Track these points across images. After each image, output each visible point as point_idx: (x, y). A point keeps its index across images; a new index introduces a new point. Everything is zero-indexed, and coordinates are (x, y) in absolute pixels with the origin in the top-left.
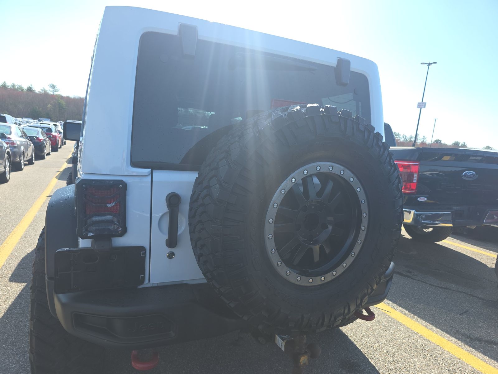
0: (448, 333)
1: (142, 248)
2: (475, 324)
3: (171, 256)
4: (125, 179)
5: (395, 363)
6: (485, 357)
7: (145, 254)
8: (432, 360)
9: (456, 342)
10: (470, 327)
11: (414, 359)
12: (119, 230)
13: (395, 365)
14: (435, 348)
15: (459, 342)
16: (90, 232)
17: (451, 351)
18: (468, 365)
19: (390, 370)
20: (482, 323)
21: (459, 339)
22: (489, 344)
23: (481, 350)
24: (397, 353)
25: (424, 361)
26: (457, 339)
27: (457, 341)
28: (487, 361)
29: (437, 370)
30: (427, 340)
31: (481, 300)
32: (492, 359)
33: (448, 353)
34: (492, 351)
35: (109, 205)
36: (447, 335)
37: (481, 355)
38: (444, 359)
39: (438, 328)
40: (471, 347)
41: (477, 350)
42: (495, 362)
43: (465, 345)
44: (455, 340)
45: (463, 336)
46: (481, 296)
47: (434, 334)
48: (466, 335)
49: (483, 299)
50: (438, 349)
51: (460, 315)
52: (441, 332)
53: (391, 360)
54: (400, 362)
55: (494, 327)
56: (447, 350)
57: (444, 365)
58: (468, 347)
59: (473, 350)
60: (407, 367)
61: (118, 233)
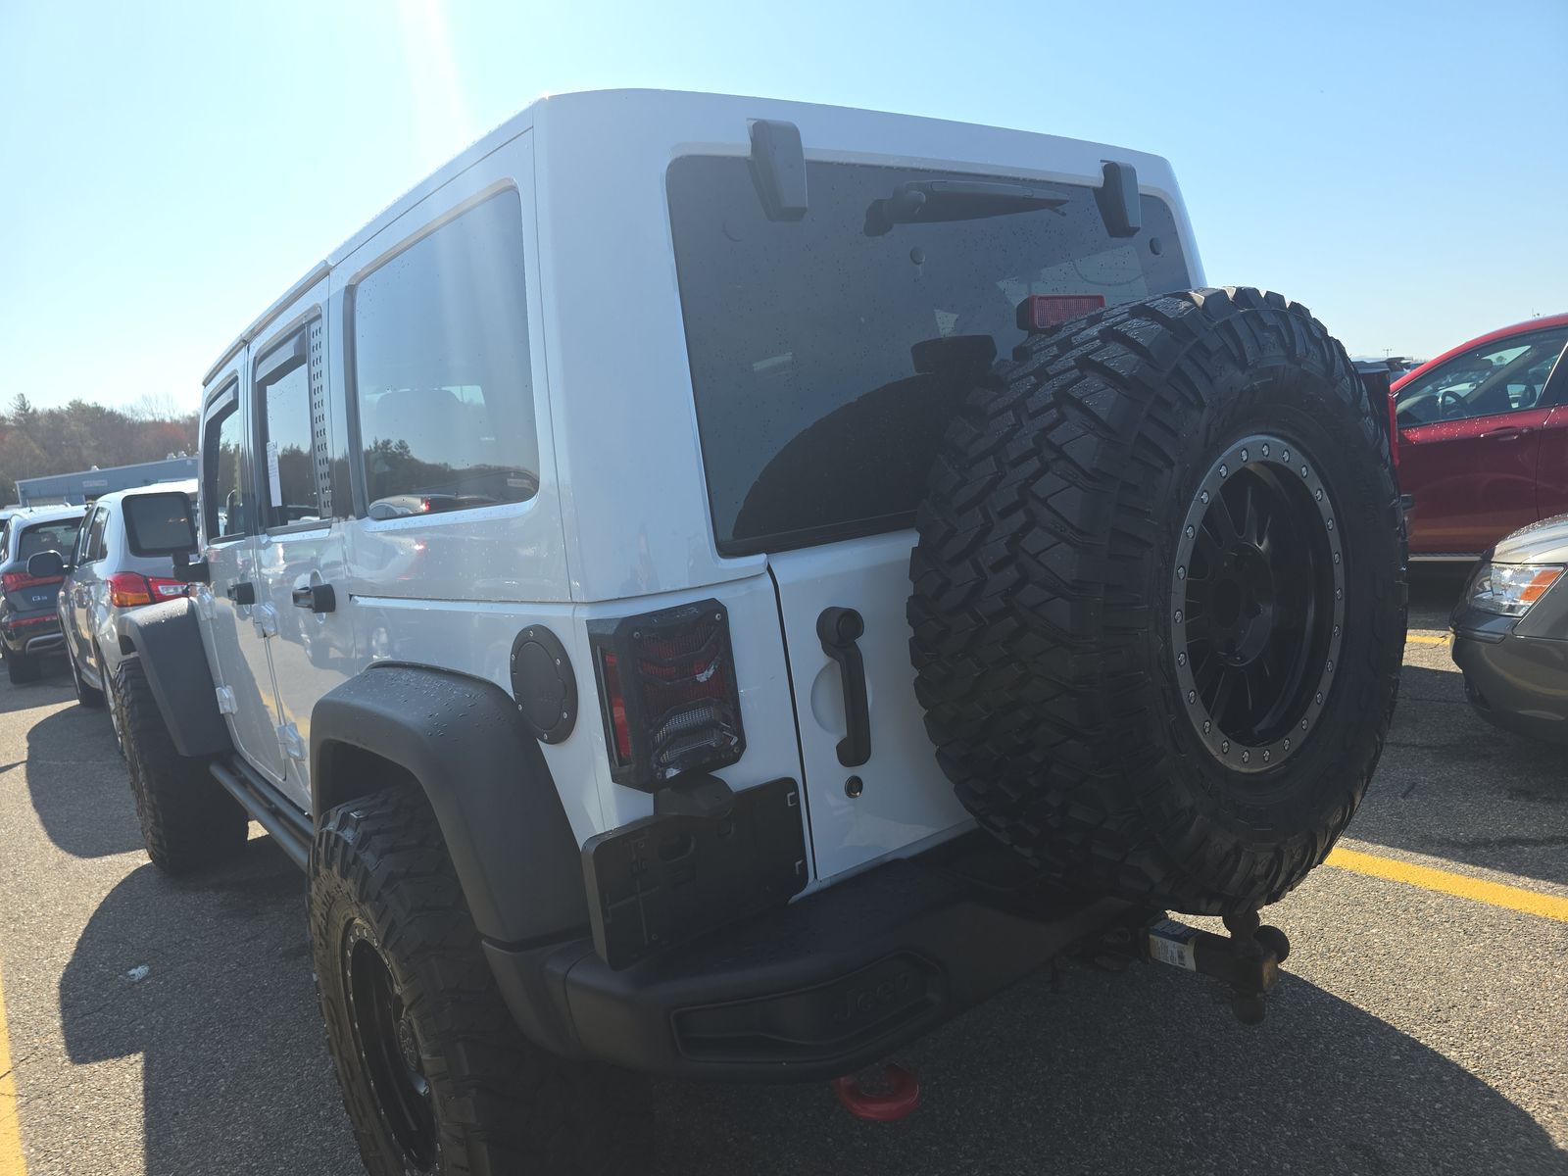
0: (1407, 848)
1: (786, 785)
2: (1449, 808)
3: (854, 786)
4: (719, 595)
5: (1338, 952)
6: (1522, 879)
7: (795, 798)
8: (1415, 921)
9: (1436, 863)
10: (1445, 819)
11: (1374, 931)
12: (732, 743)
13: (1340, 957)
14: (1402, 891)
15: (1444, 861)
16: (668, 765)
17: (1441, 887)
18: (1497, 908)
19: (1337, 974)
20: (1464, 802)
21: (1440, 855)
22: (1510, 847)
23: (1503, 864)
24: (1326, 929)
25: (1398, 929)
26: (1434, 855)
27: (1435, 859)
28: (1530, 885)
29: (1440, 940)
30: (1373, 878)
31: (1426, 752)
32: (1538, 878)
33: (1438, 894)
34: (1526, 859)
35: (702, 678)
36: (1407, 854)
37: (1510, 877)
38: (1439, 911)
39: (1378, 843)
40: (1477, 865)
41: (1495, 868)
42: (1549, 884)
43: (1462, 865)
44: (1432, 859)
45: (1443, 844)
46: (1418, 740)
47: (1378, 860)
48: (1448, 840)
49: (1429, 747)
50: (1409, 892)
51: (1404, 797)
52: (1390, 849)
53: (1324, 950)
54: (1346, 948)
55: (1495, 805)
56: (1431, 888)
57: (1447, 925)
58: (1471, 867)
59: (1486, 869)
60: (1370, 953)
61: (731, 755)
